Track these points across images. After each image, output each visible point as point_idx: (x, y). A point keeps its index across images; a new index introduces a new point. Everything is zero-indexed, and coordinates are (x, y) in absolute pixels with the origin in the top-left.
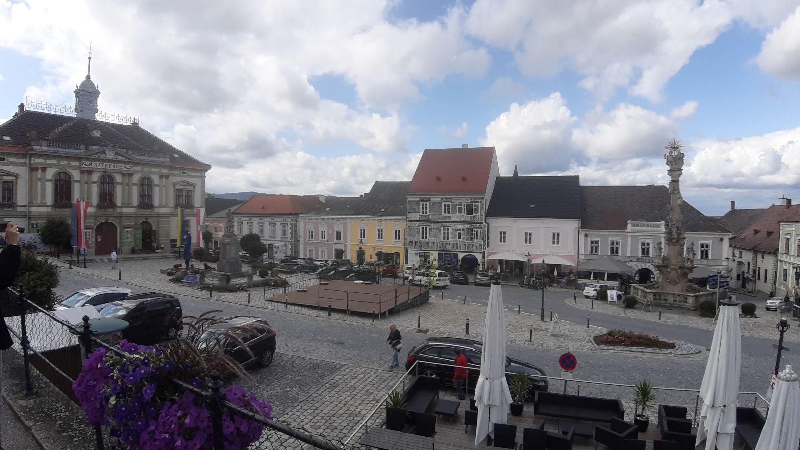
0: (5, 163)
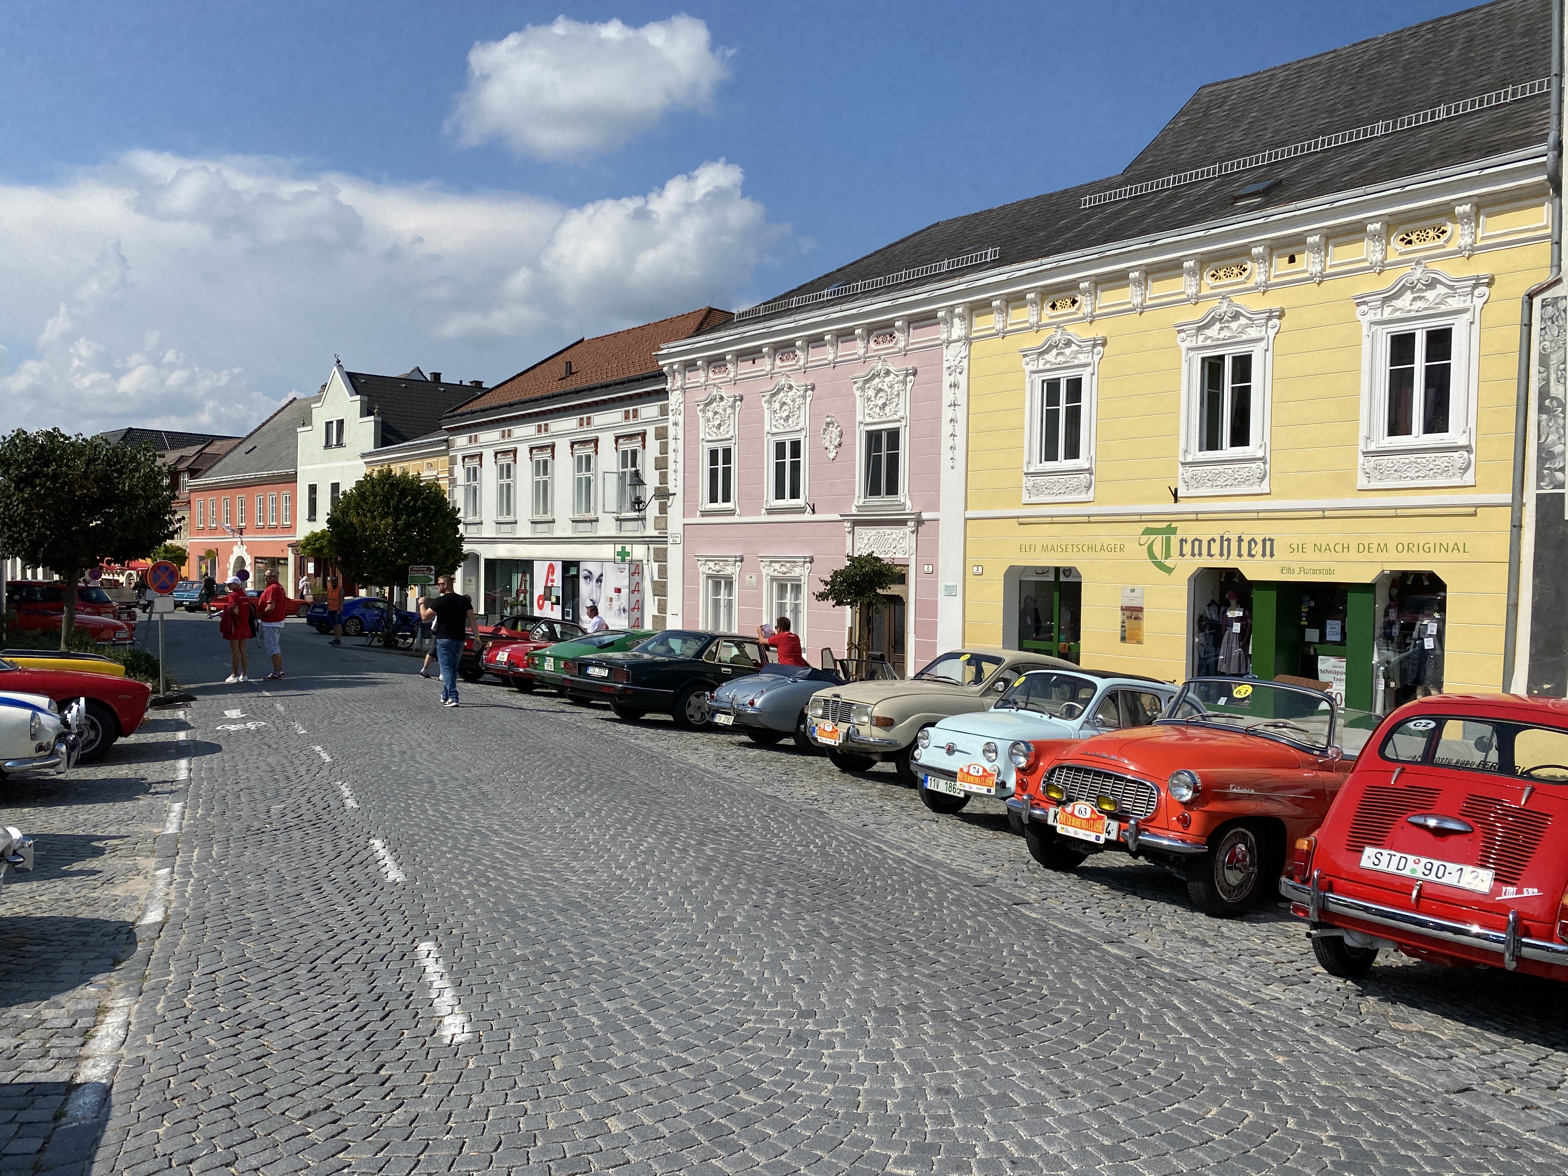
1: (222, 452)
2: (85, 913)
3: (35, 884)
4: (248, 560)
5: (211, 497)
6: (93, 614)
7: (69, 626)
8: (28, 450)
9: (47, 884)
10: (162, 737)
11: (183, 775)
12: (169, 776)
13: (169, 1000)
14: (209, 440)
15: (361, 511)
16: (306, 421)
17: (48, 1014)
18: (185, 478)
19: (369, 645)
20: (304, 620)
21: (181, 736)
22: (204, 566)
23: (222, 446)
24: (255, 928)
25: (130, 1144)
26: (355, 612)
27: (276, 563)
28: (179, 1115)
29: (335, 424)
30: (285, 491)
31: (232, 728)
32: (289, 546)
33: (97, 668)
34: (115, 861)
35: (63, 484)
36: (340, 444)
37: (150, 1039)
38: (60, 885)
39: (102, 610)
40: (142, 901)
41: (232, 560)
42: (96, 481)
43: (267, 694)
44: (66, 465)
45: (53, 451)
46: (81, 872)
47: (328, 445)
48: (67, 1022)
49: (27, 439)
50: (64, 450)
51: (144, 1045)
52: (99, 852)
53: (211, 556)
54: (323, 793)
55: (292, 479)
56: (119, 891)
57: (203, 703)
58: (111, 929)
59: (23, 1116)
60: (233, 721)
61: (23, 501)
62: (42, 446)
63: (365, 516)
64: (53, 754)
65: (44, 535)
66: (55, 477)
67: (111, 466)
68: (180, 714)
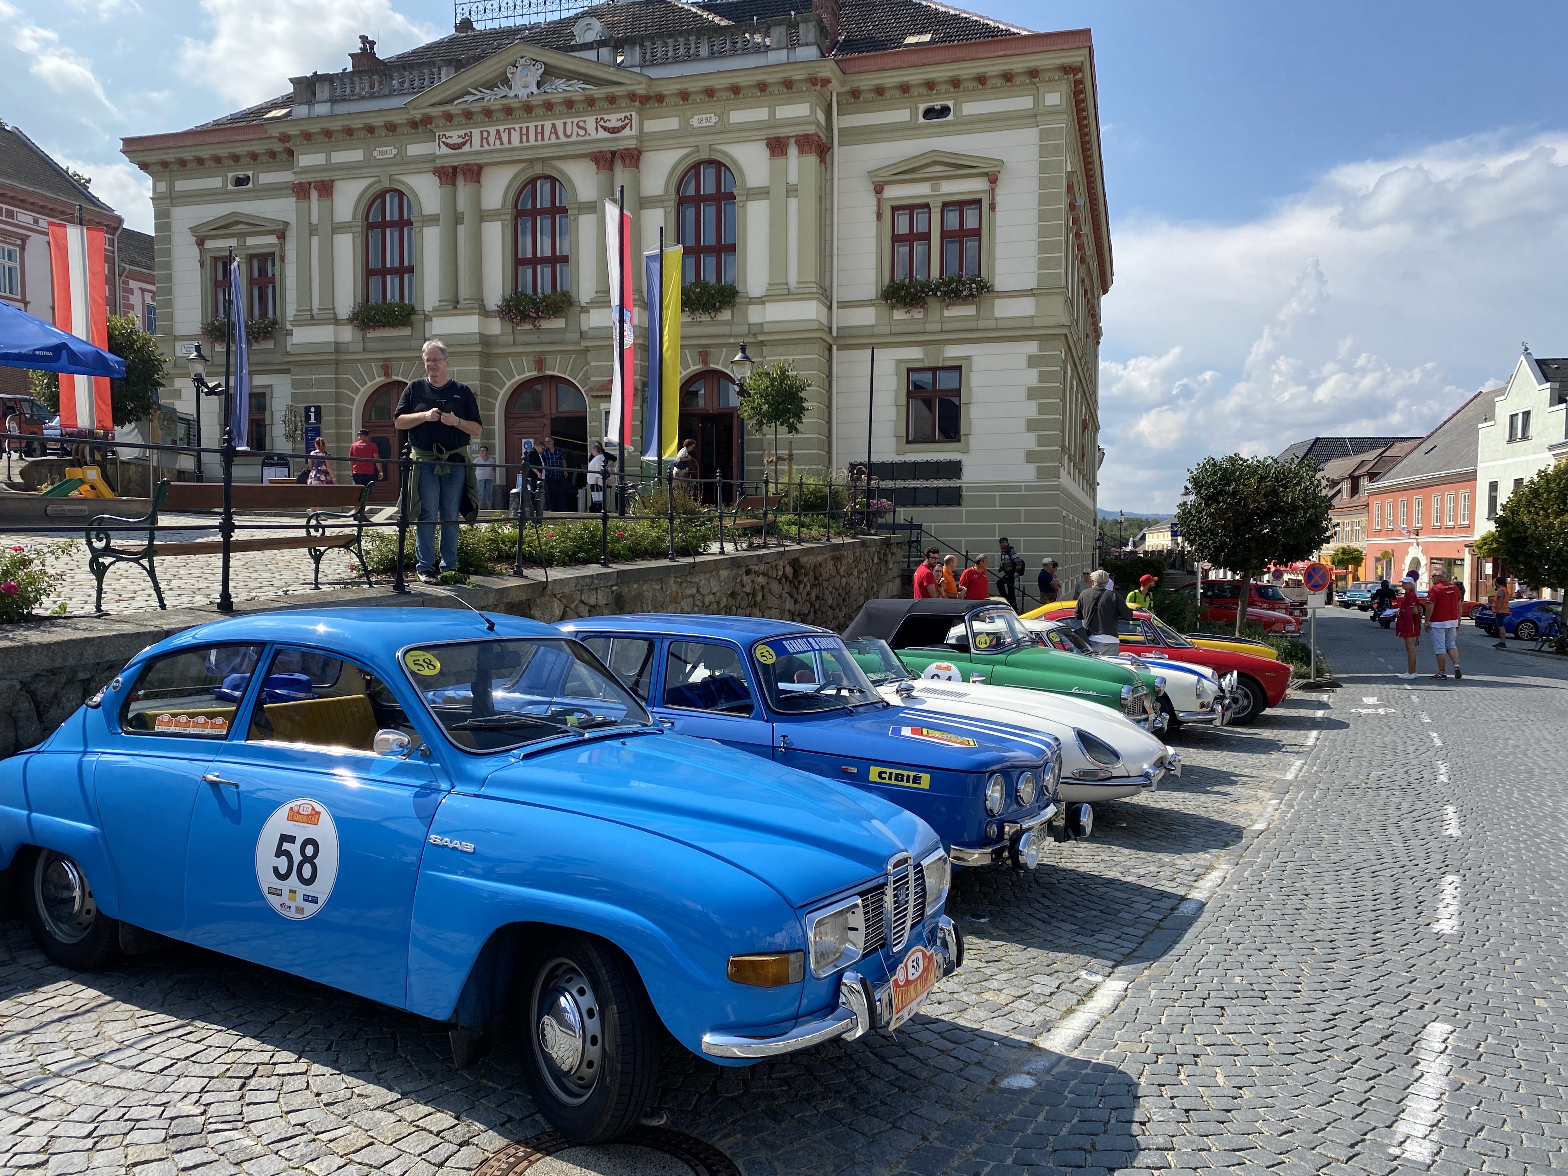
0: (251, 191)
1: (1402, 454)
2: (1215, 817)
3: (1187, 794)
4: (1424, 561)
5: (1389, 500)
6: (1269, 609)
7: (1242, 617)
8: (1215, 474)
9: (1195, 795)
10: (1303, 713)
11: (1311, 742)
12: (1299, 741)
13: (1253, 871)
14: (1389, 442)
15: (1532, 509)
16: (1488, 416)
17: (1178, 861)
18: (1364, 482)
19: (1539, 651)
20: (1473, 623)
21: (1320, 713)
22: (1380, 567)
23: (1402, 448)
24: (1324, 844)
25: (1208, 929)
26: (1530, 615)
27: (1452, 563)
28: (1240, 923)
29: (1520, 417)
30: (1464, 491)
31: (1364, 711)
32: (1466, 546)
33: (1258, 651)
34: (1243, 790)
35: (1240, 500)
36: (1525, 437)
37: (1235, 887)
38: (1203, 797)
39: (1276, 606)
40: (1254, 817)
41: (1408, 560)
42: (1266, 496)
43: (1408, 687)
44: (1243, 484)
45: (1233, 472)
46: (1218, 793)
47: (1512, 439)
48: (1189, 868)
49: (1214, 465)
50: (1242, 471)
51: (1231, 889)
52: (1235, 783)
53: (1387, 558)
54: (1422, 768)
55: (1471, 477)
56: (1241, 808)
57: (1347, 690)
58: (1229, 828)
59: (1154, 903)
60: (1368, 707)
61: (1210, 515)
62: (1226, 470)
63: (1538, 514)
64: (1213, 711)
65: (1225, 542)
66: (1234, 494)
67: (1278, 482)
68: (1325, 697)
